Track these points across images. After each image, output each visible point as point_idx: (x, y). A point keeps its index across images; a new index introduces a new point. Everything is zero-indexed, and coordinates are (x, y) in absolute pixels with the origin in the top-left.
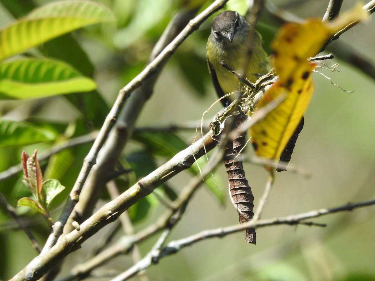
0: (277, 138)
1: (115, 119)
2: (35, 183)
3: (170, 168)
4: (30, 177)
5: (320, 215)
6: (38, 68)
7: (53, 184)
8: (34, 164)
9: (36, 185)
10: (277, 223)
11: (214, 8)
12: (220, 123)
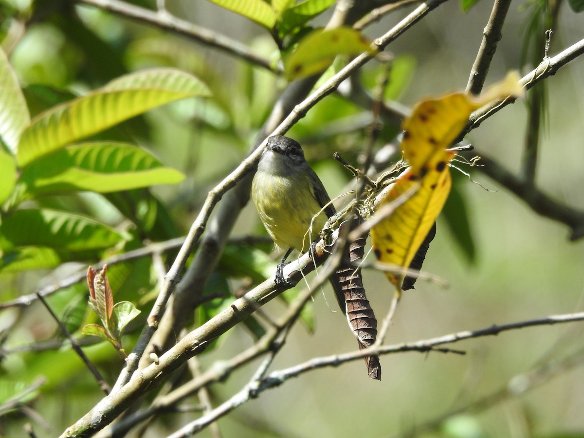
0: (405, 244)
1: (202, 227)
2: (104, 306)
3: (271, 287)
4: (98, 298)
5: (458, 339)
6: (113, 155)
7: (126, 307)
8: (103, 282)
9: (105, 308)
10: (405, 349)
11: (325, 90)
12: (332, 230)
